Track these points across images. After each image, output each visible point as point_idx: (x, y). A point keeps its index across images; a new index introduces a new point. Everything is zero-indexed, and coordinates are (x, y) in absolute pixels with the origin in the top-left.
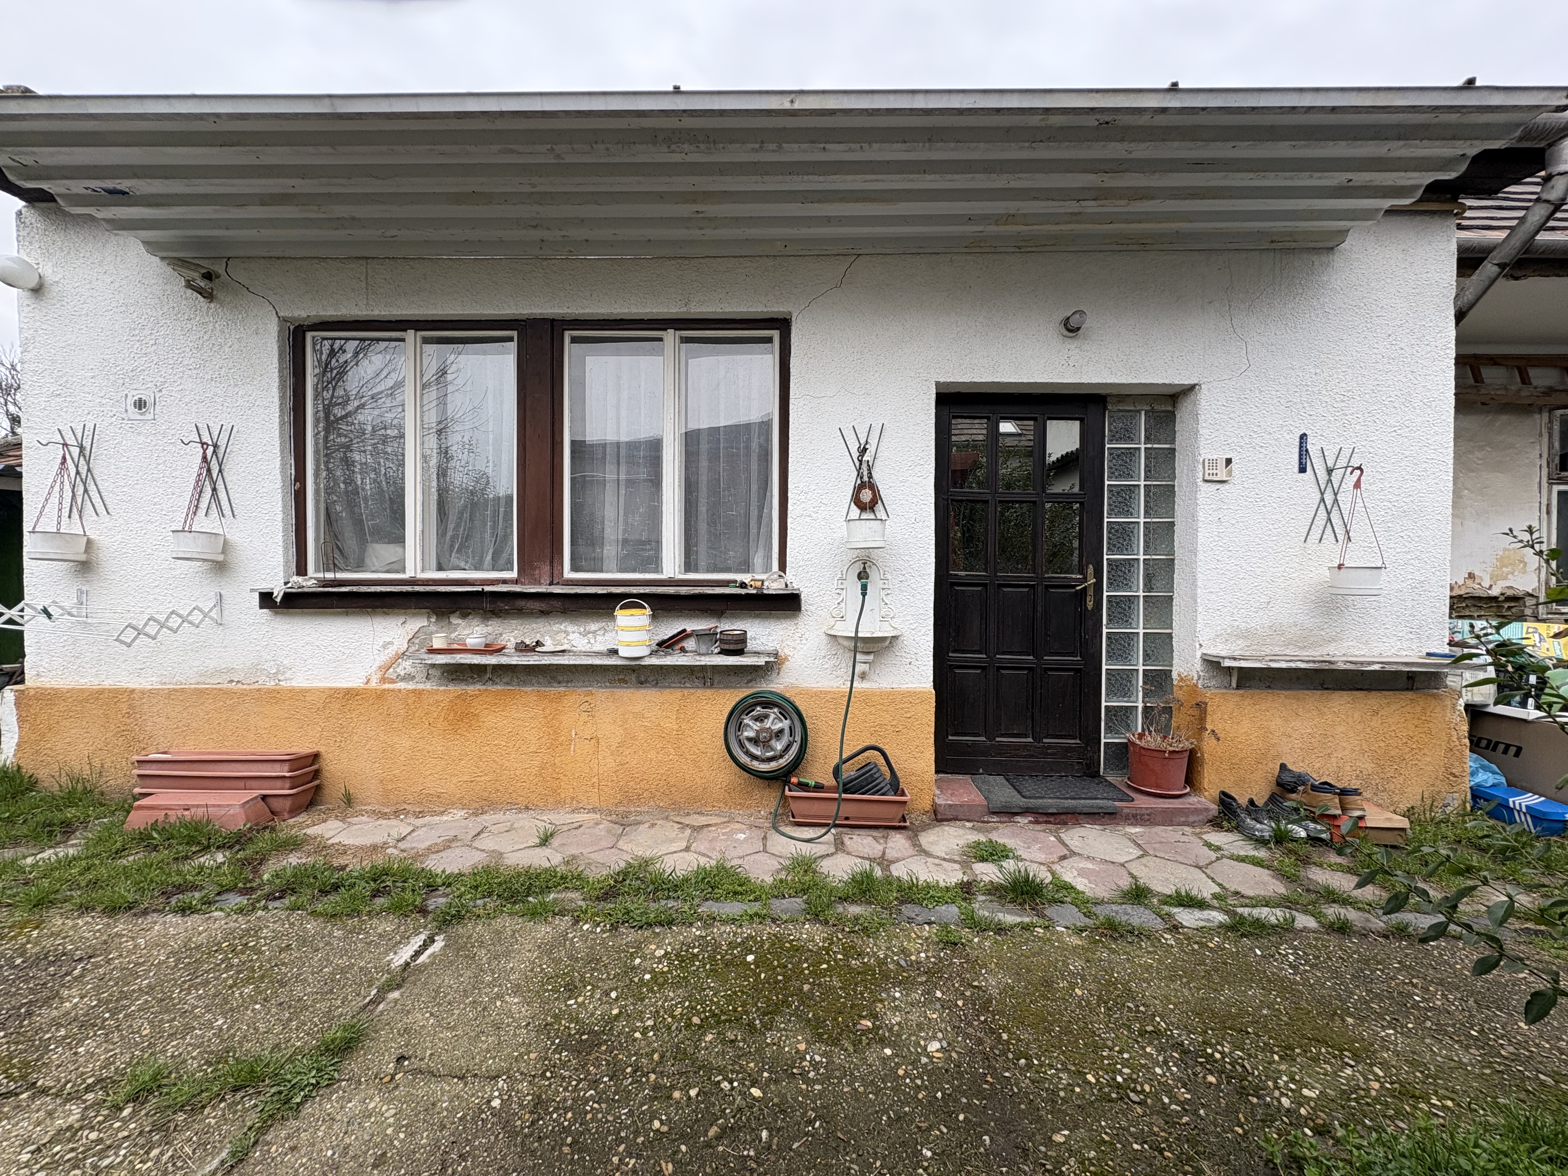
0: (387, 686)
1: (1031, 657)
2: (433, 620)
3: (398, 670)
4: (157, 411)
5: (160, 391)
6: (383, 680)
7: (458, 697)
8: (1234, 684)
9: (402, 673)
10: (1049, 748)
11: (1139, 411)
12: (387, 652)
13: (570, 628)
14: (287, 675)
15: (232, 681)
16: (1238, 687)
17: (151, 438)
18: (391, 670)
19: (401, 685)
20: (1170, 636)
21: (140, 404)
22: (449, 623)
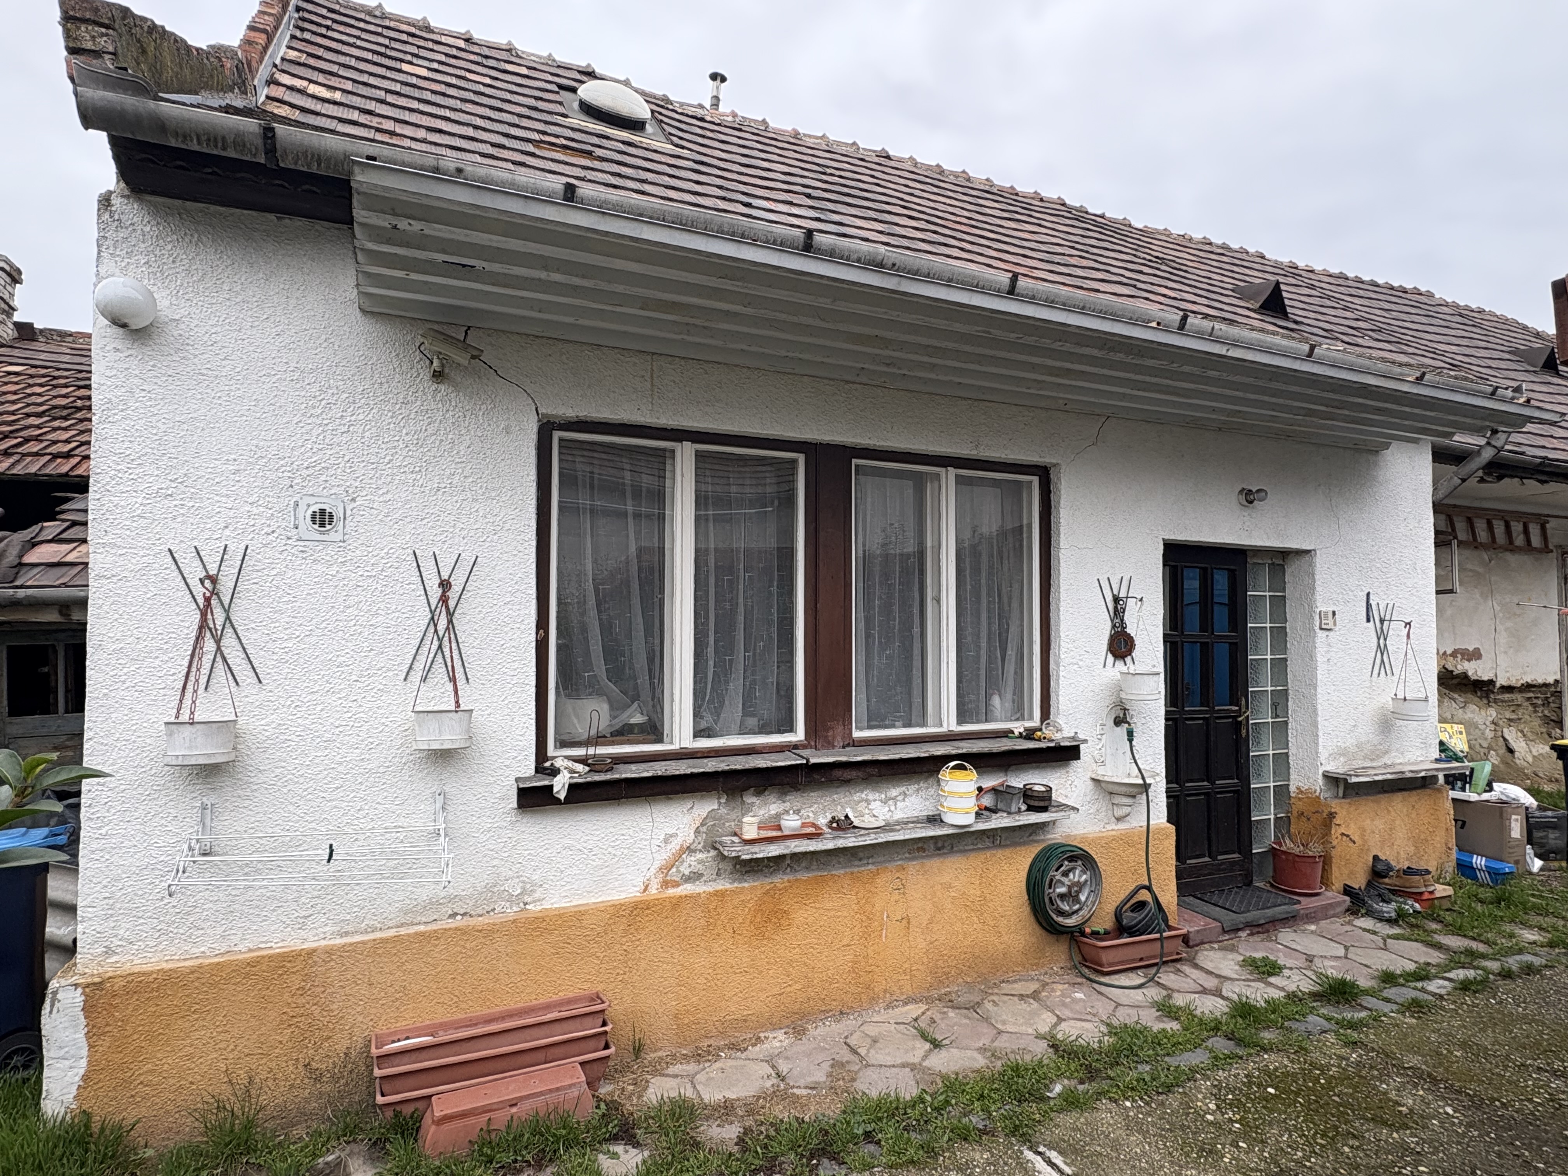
0: (672, 892)
1: (1205, 783)
2: (723, 801)
3: (682, 869)
4: (348, 529)
5: (353, 500)
6: (666, 884)
7: (767, 893)
8: (1341, 794)
9: (687, 873)
10: (1222, 864)
11: (1264, 564)
12: (669, 847)
13: (871, 796)
14: (537, 895)
15: (455, 915)
16: (1344, 797)
17: (335, 568)
18: (674, 870)
19: (688, 889)
20: (1287, 754)
21: (323, 519)
22: (743, 802)
